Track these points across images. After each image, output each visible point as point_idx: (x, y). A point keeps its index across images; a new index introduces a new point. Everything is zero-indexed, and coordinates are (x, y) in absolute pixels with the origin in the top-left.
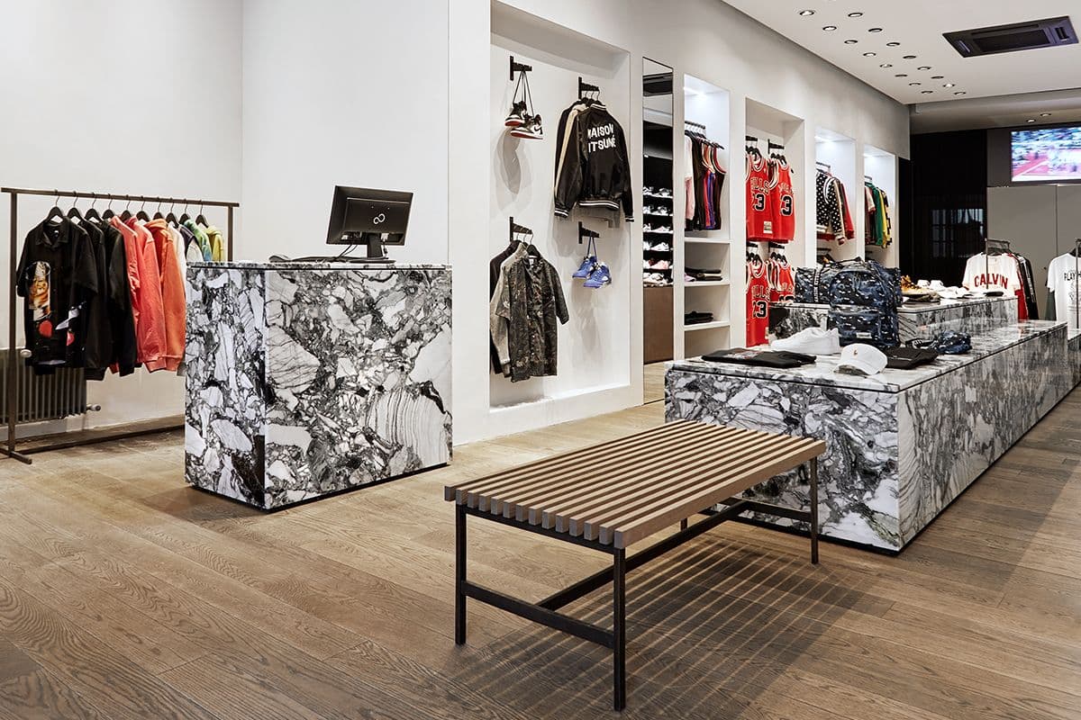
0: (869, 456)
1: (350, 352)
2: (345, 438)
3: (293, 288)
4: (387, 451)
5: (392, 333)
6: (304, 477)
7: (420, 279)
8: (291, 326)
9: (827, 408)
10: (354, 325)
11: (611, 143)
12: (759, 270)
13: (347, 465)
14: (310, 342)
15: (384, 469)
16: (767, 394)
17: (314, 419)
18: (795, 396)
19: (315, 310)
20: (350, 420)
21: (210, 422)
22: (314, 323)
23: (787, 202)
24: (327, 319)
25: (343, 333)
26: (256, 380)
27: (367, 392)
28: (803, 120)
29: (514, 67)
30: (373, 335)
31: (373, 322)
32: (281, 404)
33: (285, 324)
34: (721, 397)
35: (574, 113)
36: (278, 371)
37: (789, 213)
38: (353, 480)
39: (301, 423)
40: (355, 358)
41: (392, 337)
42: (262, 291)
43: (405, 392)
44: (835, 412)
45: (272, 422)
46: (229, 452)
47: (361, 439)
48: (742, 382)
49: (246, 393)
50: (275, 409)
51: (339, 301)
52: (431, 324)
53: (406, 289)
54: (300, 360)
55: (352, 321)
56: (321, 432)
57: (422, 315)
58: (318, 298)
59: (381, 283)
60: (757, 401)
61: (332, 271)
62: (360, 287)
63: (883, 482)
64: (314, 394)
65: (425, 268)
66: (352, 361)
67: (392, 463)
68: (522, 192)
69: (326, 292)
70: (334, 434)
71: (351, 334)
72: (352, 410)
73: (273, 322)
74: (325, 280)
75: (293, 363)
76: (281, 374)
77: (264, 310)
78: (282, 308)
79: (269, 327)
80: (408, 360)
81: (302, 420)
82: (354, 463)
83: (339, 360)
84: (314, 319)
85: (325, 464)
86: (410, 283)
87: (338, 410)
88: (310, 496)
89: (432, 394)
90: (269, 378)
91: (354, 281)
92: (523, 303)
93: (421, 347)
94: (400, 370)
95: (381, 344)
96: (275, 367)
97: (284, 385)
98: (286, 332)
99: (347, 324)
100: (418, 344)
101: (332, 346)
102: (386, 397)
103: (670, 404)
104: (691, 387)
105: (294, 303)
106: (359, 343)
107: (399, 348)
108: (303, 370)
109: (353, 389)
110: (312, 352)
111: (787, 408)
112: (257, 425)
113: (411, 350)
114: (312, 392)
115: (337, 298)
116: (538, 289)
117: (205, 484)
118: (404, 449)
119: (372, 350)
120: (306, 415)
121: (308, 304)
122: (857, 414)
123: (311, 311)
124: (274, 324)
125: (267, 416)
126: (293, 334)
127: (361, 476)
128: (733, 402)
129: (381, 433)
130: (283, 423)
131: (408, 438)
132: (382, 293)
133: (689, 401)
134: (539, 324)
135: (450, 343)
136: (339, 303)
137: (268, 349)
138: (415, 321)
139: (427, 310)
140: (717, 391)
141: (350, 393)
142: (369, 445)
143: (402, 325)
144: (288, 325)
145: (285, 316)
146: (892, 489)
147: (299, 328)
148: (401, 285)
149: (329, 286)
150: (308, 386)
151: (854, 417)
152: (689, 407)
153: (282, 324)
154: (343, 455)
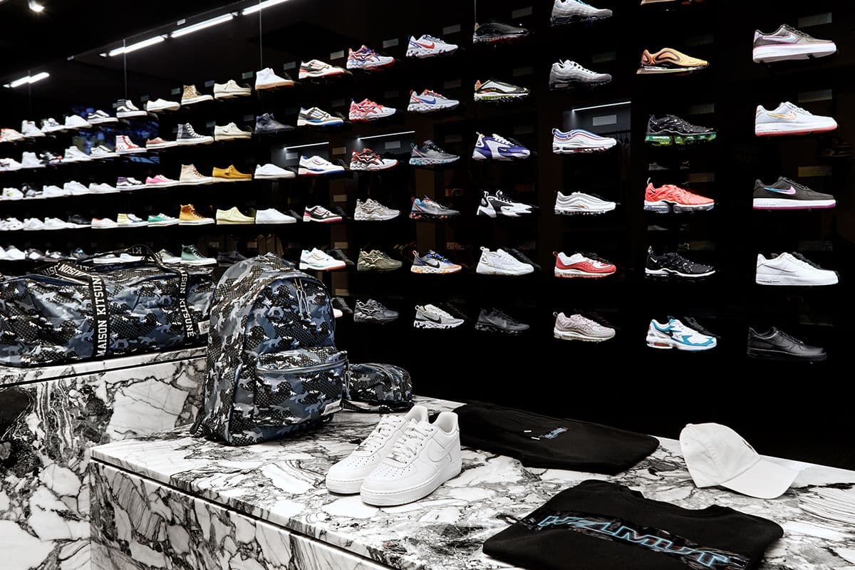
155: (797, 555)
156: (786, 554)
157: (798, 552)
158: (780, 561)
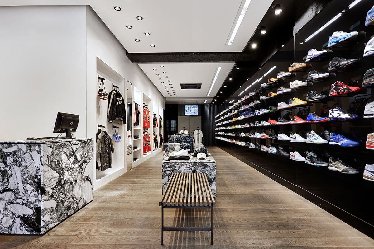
0: (211, 177)
1: (68, 170)
2: (66, 200)
3: (51, 150)
4: (78, 201)
5: (79, 161)
6: (55, 218)
7: (86, 143)
8: (50, 164)
9: (202, 168)
10: (69, 161)
11: (121, 102)
13: (67, 209)
14: (56, 169)
15: (77, 207)
16: (188, 166)
17: (58, 196)
18: (195, 166)
19: (58, 157)
20: (68, 193)
21: (5, 206)
22: (57, 162)
23: (148, 119)
24: (61, 160)
25: (66, 164)
26: (36, 186)
27: (72, 183)
28: (151, 99)
29: (99, 78)
30: (74, 163)
31: (74, 159)
32: (47, 193)
33: (48, 163)
34: (177, 168)
35: (113, 94)
36: (46, 181)
37: (149, 121)
38: (69, 214)
39: (54, 199)
40: (69, 172)
41: (79, 163)
42: (39, 152)
43: (82, 181)
44: (203, 169)
45: (44, 201)
46: (19, 216)
47: (71, 199)
48: (182, 164)
49: (29, 192)
50: (45, 195)
51: (65, 153)
52: (89, 157)
53: (83, 147)
54: (53, 176)
55: (69, 159)
56: (59, 200)
57: (86, 155)
58: (59, 153)
59: (76, 146)
60: (186, 168)
61: (63, 143)
62: (70, 147)
63: (213, 183)
64: (58, 187)
65: (87, 140)
66: (69, 173)
67: (79, 205)
68: (100, 115)
69: (61, 150)
70: (63, 200)
71: (68, 164)
72: (68, 190)
73: (45, 163)
74: (60, 146)
75: (51, 177)
76: (47, 182)
77: (41, 159)
78: (48, 158)
79: (43, 165)
80: (83, 170)
81: (54, 198)
82: (69, 208)
83: (65, 173)
84: (58, 160)
85: (61, 211)
86: (84, 145)
87: (64, 191)
88: (56, 224)
89: (89, 179)
90: (43, 185)
91: (69, 145)
92: (104, 148)
93: (86, 165)
94: (81, 174)
95: (76, 166)
96: (45, 180)
97: (48, 186)
98: (49, 166)
99: (67, 161)
100: (86, 164)
101: (63, 169)
102: (77, 183)
103: (164, 172)
104: (169, 167)
105: (51, 155)
106: (70, 166)
107: (81, 166)
108: (54, 179)
109: (69, 183)
110: (57, 172)
111: (193, 169)
112: (37, 203)
113: (83, 167)
114: (57, 186)
115: (64, 152)
116: (107, 143)
117: (3, 231)
118: (82, 199)
119: (74, 168)
120: (55, 195)
121: (56, 155)
122: (208, 168)
123: (57, 157)
124: (45, 164)
125: (42, 199)
126: (51, 166)
127: (71, 212)
128: (180, 169)
129: (76, 196)
130: (48, 200)
131: (83, 196)
132: (77, 149)
133: (169, 171)
134: (107, 154)
135: (93, 163)
136: (65, 154)
137: (43, 173)
138: (85, 157)
139: (88, 153)
140: (176, 167)
141: (68, 184)
142: (73, 201)
143: (82, 159)
144: (49, 164)
145: (48, 160)
146: (215, 184)
147: (53, 164)
148: (81, 146)
149: (62, 148)
150: (56, 185)
151: (208, 169)
152: (169, 172)
153: (47, 164)
154: (66, 206)
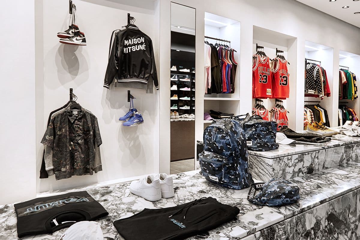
11: (142, 47)
12: (264, 113)
23: (285, 79)
28: (297, 38)
35: (115, 32)
37: (286, 84)
92: (67, 136)
116: (79, 128)
134: (80, 147)
155: (9, 236)
156: (13, 234)
157: (9, 237)
158: (13, 231)
